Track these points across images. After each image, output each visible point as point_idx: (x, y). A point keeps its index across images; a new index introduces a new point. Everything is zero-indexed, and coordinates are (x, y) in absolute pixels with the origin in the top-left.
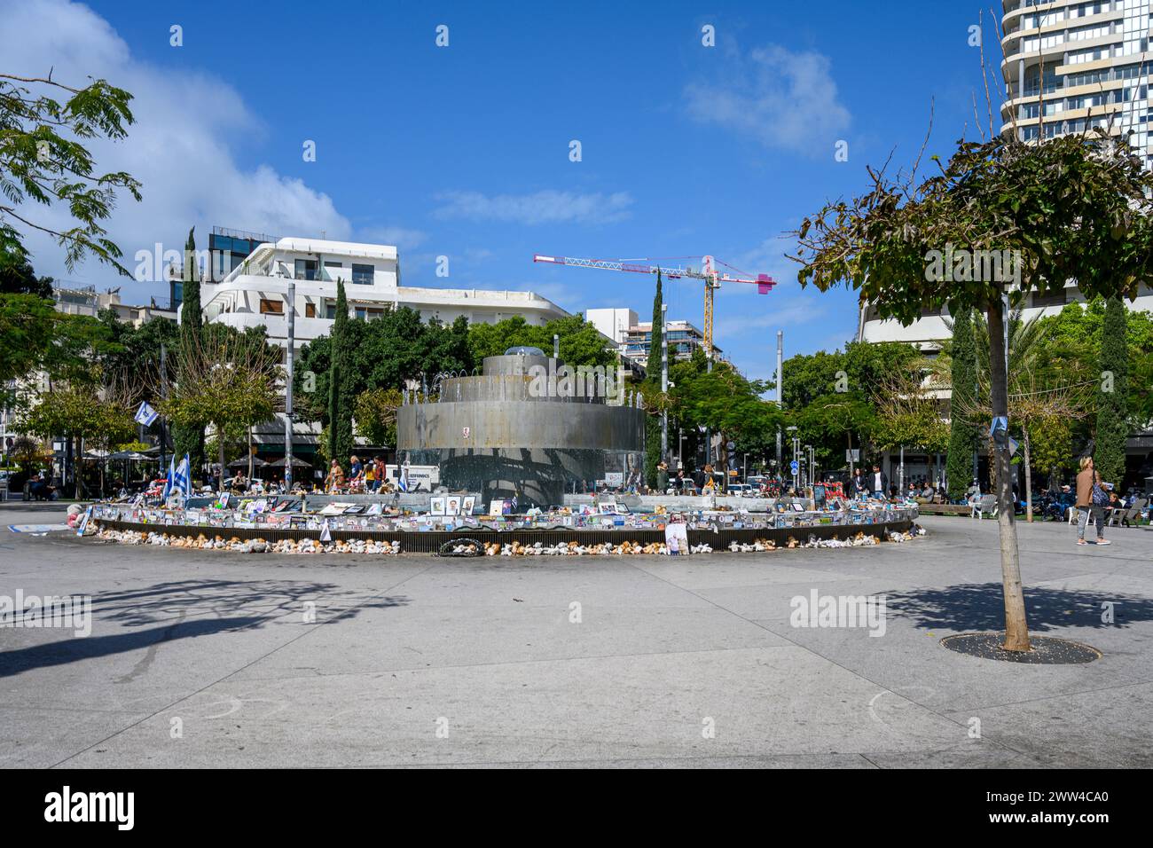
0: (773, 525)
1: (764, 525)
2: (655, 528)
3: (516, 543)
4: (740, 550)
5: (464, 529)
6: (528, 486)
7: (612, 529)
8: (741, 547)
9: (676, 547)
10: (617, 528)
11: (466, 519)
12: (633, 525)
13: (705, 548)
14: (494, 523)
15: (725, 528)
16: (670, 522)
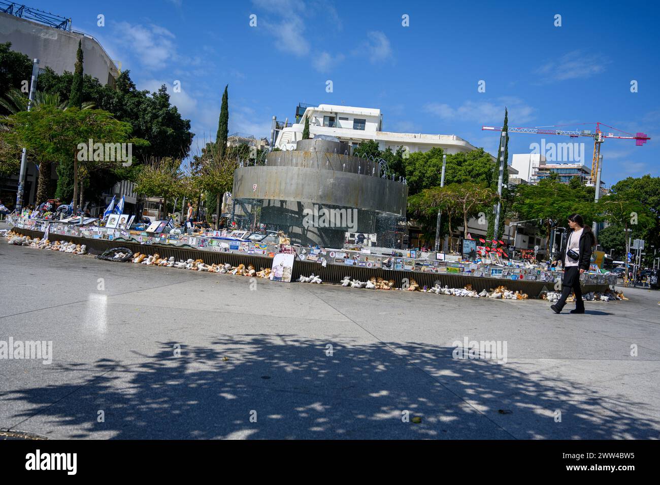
0: (389, 266)
1: (378, 266)
2: (265, 256)
3: (156, 255)
4: (349, 285)
5: (121, 240)
6: (310, 231)
7: (227, 252)
8: (351, 282)
9: (280, 273)
10: (231, 252)
11: (122, 232)
12: (246, 250)
13: (316, 279)
14: (139, 237)
15: (335, 263)
16: (281, 252)
